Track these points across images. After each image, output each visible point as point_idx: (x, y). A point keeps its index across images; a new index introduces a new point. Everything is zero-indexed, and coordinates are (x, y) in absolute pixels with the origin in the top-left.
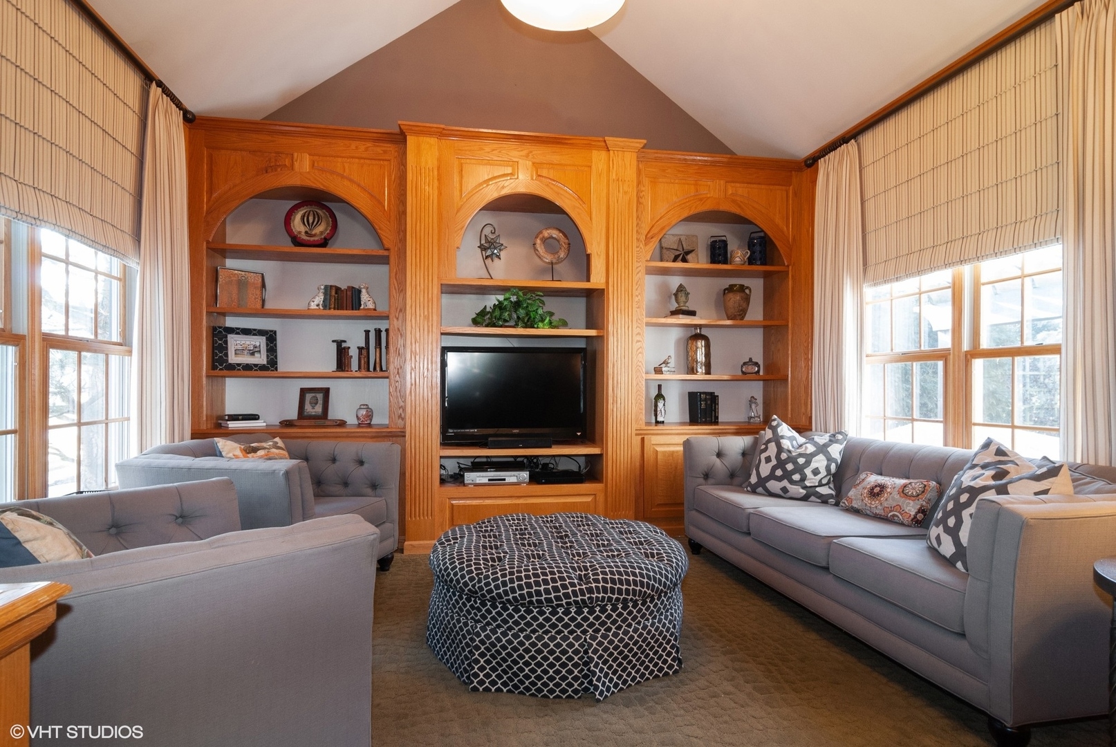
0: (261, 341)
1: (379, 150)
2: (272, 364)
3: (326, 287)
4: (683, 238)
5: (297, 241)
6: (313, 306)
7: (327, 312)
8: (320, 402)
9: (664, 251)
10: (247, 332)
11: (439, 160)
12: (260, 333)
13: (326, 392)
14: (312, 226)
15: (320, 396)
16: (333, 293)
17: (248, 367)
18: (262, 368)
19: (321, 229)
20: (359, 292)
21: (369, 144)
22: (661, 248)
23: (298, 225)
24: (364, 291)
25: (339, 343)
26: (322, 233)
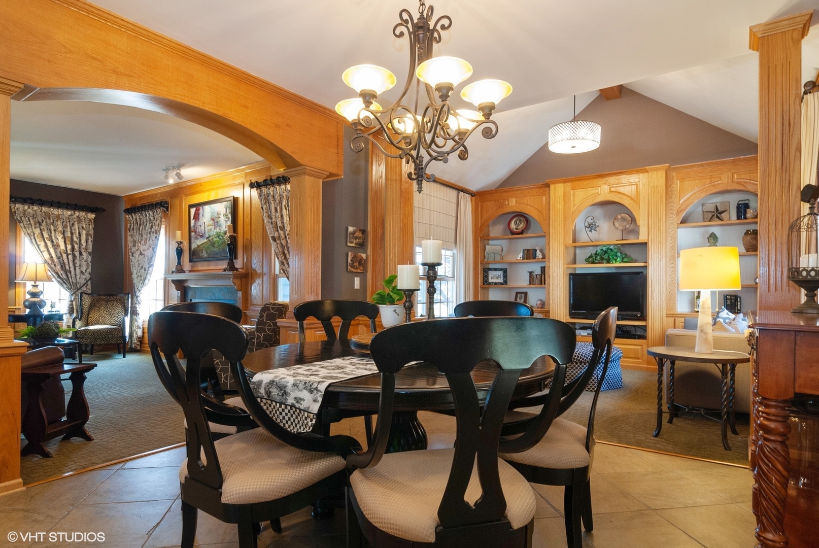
0: (501, 273)
1: (541, 191)
2: (505, 282)
3: (523, 250)
4: (718, 205)
5: (513, 233)
6: (519, 258)
7: (524, 261)
8: (523, 298)
9: (705, 213)
10: (496, 270)
11: (564, 193)
12: (501, 270)
13: (526, 294)
14: (518, 225)
15: (523, 295)
16: (526, 252)
17: (496, 284)
18: (502, 284)
19: (522, 226)
20: (536, 250)
21: (538, 190)
22: (703, 212)
23: (513, 226)
24: (538, 250)
25: (531, 273)
26: (522, 227)
